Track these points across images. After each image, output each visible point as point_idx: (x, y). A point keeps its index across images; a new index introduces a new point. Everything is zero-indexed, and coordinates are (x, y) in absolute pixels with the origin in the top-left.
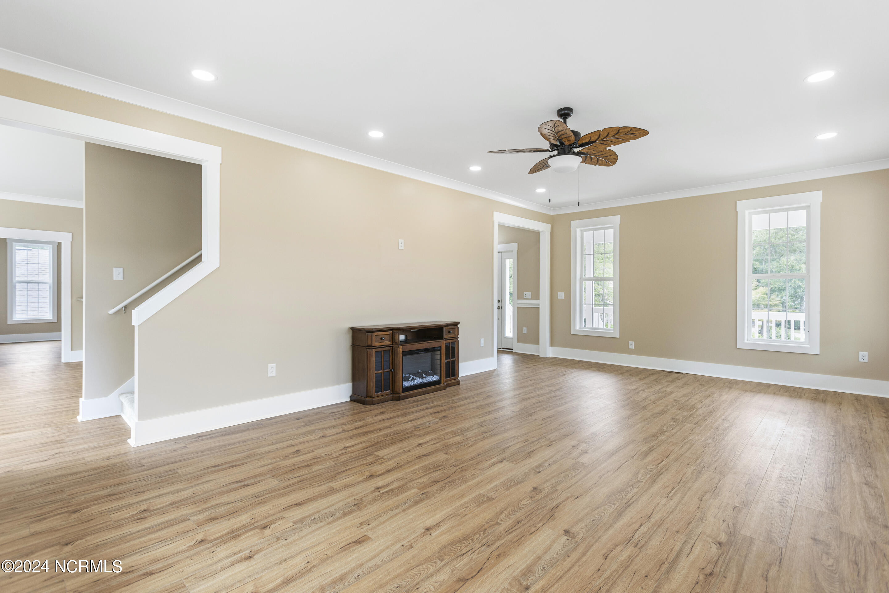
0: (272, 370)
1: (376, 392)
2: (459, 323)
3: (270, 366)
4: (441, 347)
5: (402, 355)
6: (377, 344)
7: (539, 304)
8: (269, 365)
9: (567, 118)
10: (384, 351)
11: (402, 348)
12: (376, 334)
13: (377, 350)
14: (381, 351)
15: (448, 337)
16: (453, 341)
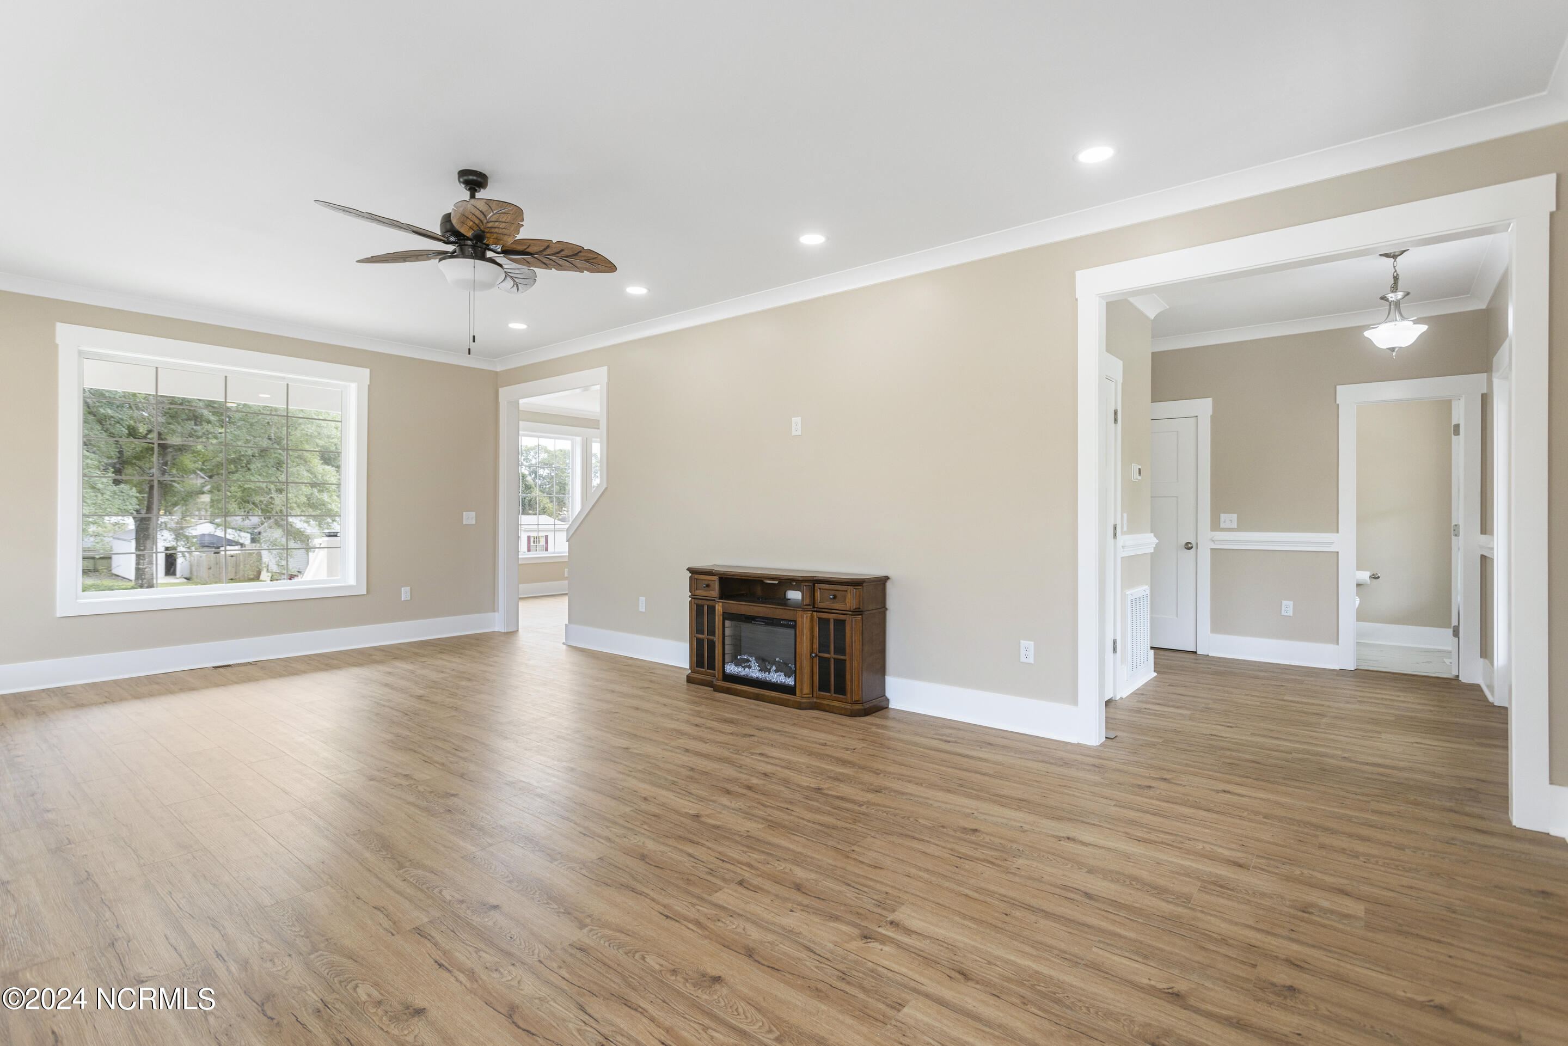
0: (642, 604)
1: (697, 666)
3: (641, 599)
4: (796, 622)
5: (722, 618)
6: (698, 593)
9: (476, 190)
10: (707, 606)
11: (723, 607)
12: (697, 576)
13: (696, 602)
14: (704, 605)
15: (826, 607)
16: (838, 618)
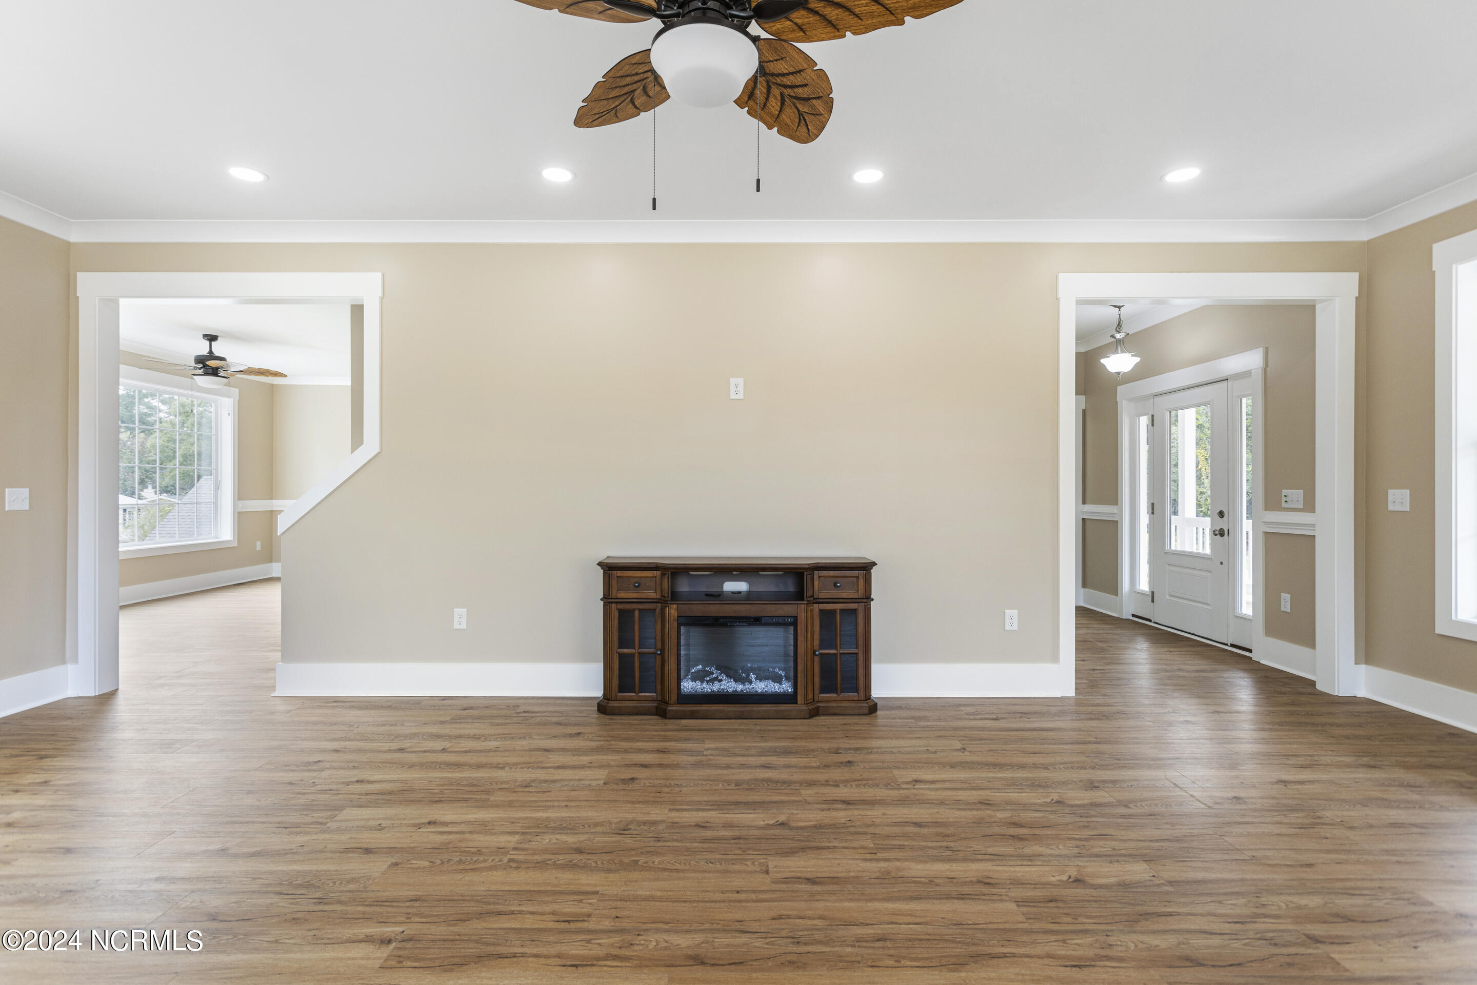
0: (460, 618)
1: (621, 691)
2: (874, 564)
3: (457, 611)
4: (796, 618)
5: (676, 624)
6: (622, 595)
7: (1314, 525)
8: (455, 609)
10: (640, 610)
11: (678, 609)
12: (619, 573)
13: (621, 606)
14: (634, 610)
15: (830, 597)
16: (846, 608)
